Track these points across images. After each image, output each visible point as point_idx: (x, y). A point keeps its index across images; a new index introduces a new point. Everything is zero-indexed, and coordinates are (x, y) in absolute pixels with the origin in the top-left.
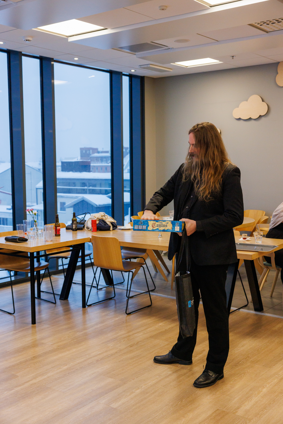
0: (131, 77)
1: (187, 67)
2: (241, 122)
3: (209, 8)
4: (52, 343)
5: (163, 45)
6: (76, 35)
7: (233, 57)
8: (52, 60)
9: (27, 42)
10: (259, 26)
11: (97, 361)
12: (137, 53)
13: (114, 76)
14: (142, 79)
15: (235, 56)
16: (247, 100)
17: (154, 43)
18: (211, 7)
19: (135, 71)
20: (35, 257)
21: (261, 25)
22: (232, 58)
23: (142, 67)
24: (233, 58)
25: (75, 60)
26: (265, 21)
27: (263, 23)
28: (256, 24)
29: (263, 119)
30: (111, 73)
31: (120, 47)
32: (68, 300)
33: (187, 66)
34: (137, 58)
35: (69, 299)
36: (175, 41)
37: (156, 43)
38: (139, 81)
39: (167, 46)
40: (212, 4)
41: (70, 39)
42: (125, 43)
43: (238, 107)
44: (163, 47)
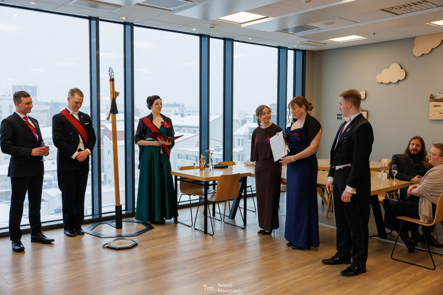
0: (295, 50)
1: (339, 42)
2: (383, 85)
5: (314, 27)
6: (246, 22)
7: (374, 33)
8: (232, 40)
9: (212, 28)
10: (389, 10)
12: (296, 33)
13: (281, 50)
14: (303, 52)
15: (376, 33)
16: (388, 68)
17: (307, 25)
19: (298, 46)
20: (211, 185)
21: (391, 10)
22: (373, 34)
23: (302, 43)
24: (374, 35)
25: (250, 39)
26: (394, 7)
27: (393, 8)
28: (386, 9)
29: (401, 83)
30: (279, 48)
31: (282, 29)
34: (298, 37)
35: (235, 218)
36: (323, 24)
37: (309, 26)
38: (301, 53)
39: (318, 28)
41: (243, 25)
43: (381, 74)
44: (315, 29)
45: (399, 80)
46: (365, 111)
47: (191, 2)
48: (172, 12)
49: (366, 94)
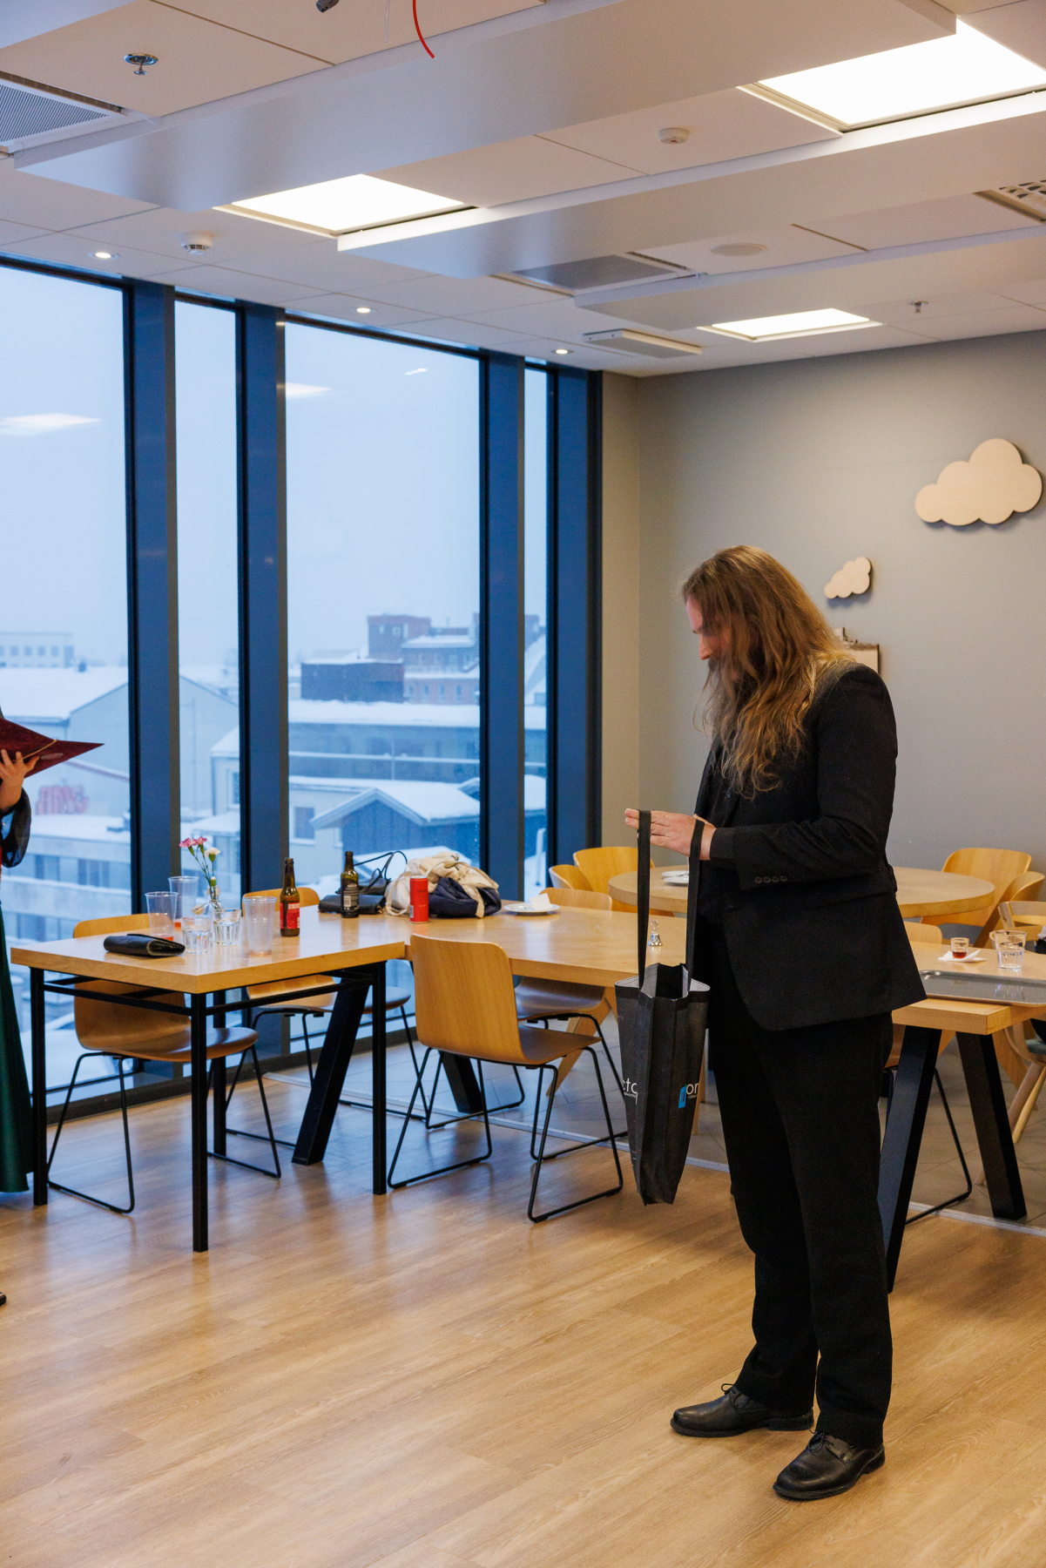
0: (554, 371)
1: (755, 338)
2: (947, 534)
3: (839, 137)
4: (264, 1323)
5: (670, 264)
6: (364, 230)
7: (918, 304)
8: (278, 313)
9: (194, 251)
10: (1013, 197)
11: (427, 1391)
12: (577, 292)
13: (494, 368)
14: (594, 380)
15: (927, 303)
16: (967, 459)
17: (640, 255)
18: (844, 132)
19: (570, 352)
20: (210, 1011)
21: (1020, 196)
22: (914, 307)
23: (595, 338)
24: (918, 311)
25: (360, 314)
26: (1037, 182)
27: (1031, 189)
28: (1004, 193)
29: (1025, 524)
30: (485, 357)
31: (517, 270)
32: (322, 1166)
33: (753, 335)
34: (581, 307)
35: (326, 1161)
36: (713, 251)
37: (646, 257)
38: (583, 386)
39: (685, 268)
40: (850, 121)
41: (346, 244)
42: (534, 257)
43: (935, 482)
44: (671, 272)
45: (1014, 512)
46: (870, 647)
47: (119, 109)
48: (11, 160)
49: (871, 574)
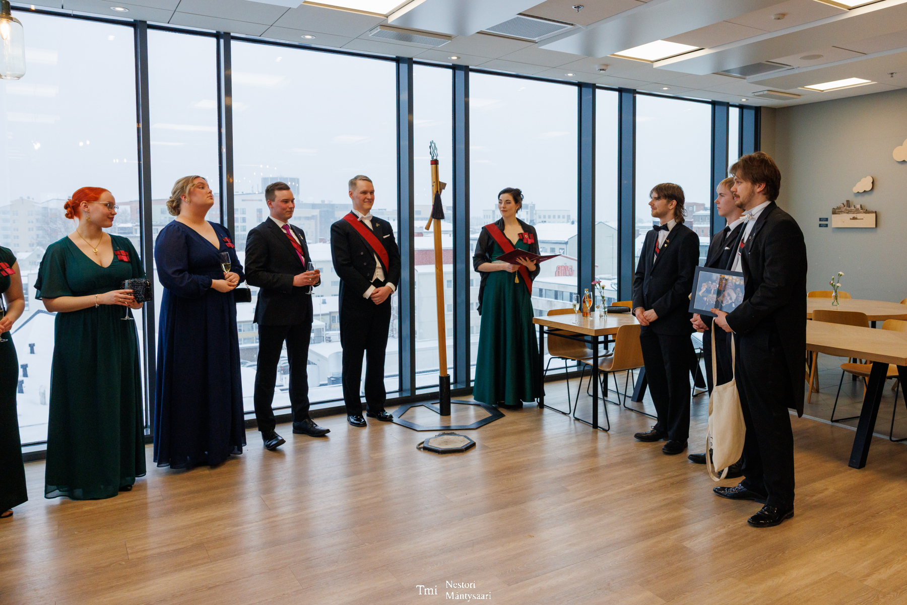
0: (742, 107)
1: (823, 91)
3: (848, 12)
5: (784, 64)
6: (663, 59)
7: (892, 74)
8: (634, 92)
9: (602, 71)
12: (748, 77)
13: (717, 107)
14: (758, 110)
15: (896, 73)
17: (771, 62)
18: (850, 10)
19: (747, 100)
22: (890, 75)
23: (756, 94)
24: (892, 77)
25: (664, 90)
30: (714, 103)
31: (724, 70)
33: (822, 89)
34: (750, 83)
36: (800, 58)
37: (774, 63)
38: (753, 112)
39: (790, 66)
40: (852, 5)
41: (656, 65)
42: (733, 64)
43: (902, 145)
44: (783, 67)
46: (872, 212)
47: (572, 25)
48: (537, 44)
49: (873, 183)
